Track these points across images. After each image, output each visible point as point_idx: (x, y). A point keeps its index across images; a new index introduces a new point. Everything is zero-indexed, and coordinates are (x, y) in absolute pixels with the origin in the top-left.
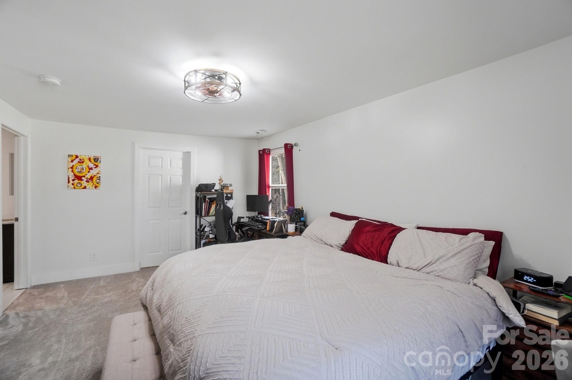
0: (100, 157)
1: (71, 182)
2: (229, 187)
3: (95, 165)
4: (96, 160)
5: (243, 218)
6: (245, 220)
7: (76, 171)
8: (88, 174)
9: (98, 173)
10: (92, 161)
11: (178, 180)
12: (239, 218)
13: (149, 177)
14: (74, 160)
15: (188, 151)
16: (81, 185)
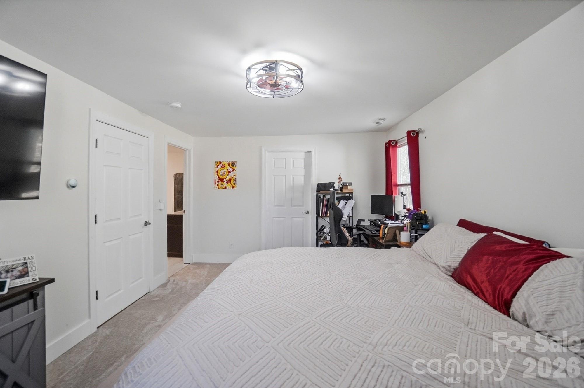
0: (236, 162)
1: (217, 183)
2: (348, 186)
3: (232, 169)
4: (233, 164)
5: (364, 221)
6: (366, 223)
7: (220, 174)
8: (227, 176)
9: (234, 176)
10: (230, 165)
11: (300, 180)
12: (360, 221)
13: (274, 178)
14: (219, 166)
15: (310, 150)
16: (223, 186)
